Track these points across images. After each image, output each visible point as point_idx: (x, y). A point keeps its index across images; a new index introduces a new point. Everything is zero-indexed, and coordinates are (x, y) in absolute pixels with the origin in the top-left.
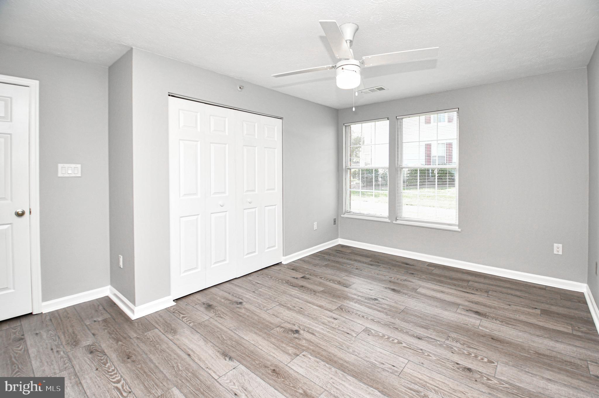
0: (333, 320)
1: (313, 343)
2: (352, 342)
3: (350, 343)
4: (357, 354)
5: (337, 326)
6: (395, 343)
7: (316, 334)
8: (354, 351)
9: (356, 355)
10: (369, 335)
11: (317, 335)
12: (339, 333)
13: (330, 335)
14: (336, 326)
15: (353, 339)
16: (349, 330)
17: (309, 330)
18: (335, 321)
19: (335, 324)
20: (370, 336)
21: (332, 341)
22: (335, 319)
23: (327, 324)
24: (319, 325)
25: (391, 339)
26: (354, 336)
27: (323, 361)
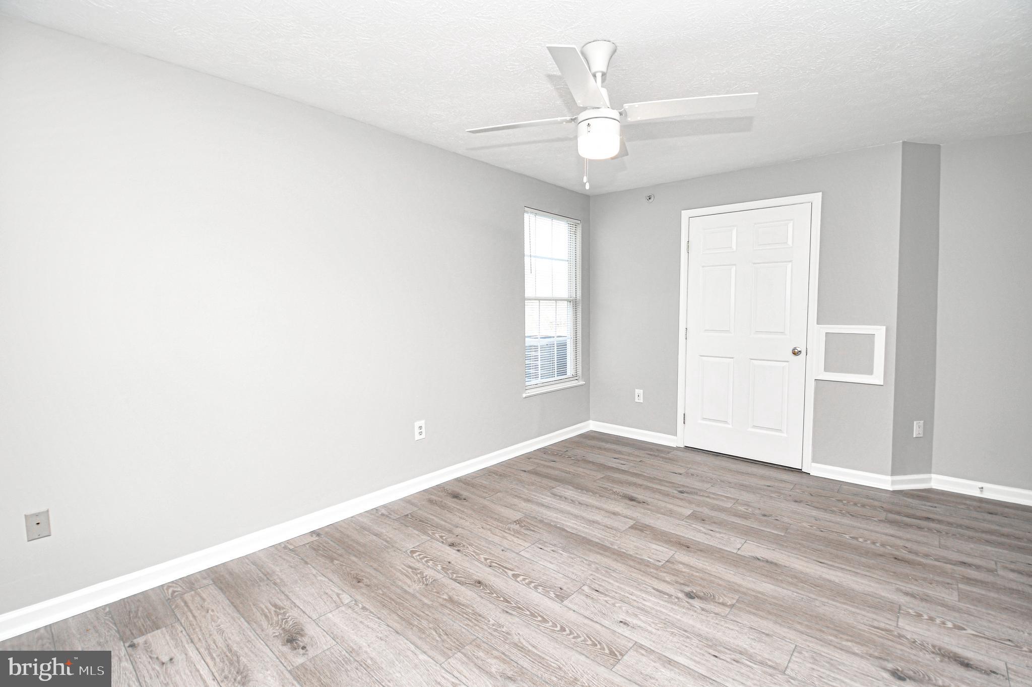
0: (629, 619)
1: (653, 576)
2: (591, 578)
3: (595, 576)
4: (584, 561)
5: (617, 605)
6: (522, 575)
7: (652, 590)
8: (589, 565)
9: (586, 560)
10: (561, 589)
11: (650, 588)
12: (613, 591)
13: (627, 588)
14: (619, 605)
15: (588, 582)
16: (595, 597)
17: (668, 598)
18: (624, 618)
19: (622, 610)
20: (559, 586)
21: (622, 578)
22: (625, 624)
23: (639, 611)
24: (653, 608)
25: (527, 581)
26: (586, 587)
27: (631, 556)
